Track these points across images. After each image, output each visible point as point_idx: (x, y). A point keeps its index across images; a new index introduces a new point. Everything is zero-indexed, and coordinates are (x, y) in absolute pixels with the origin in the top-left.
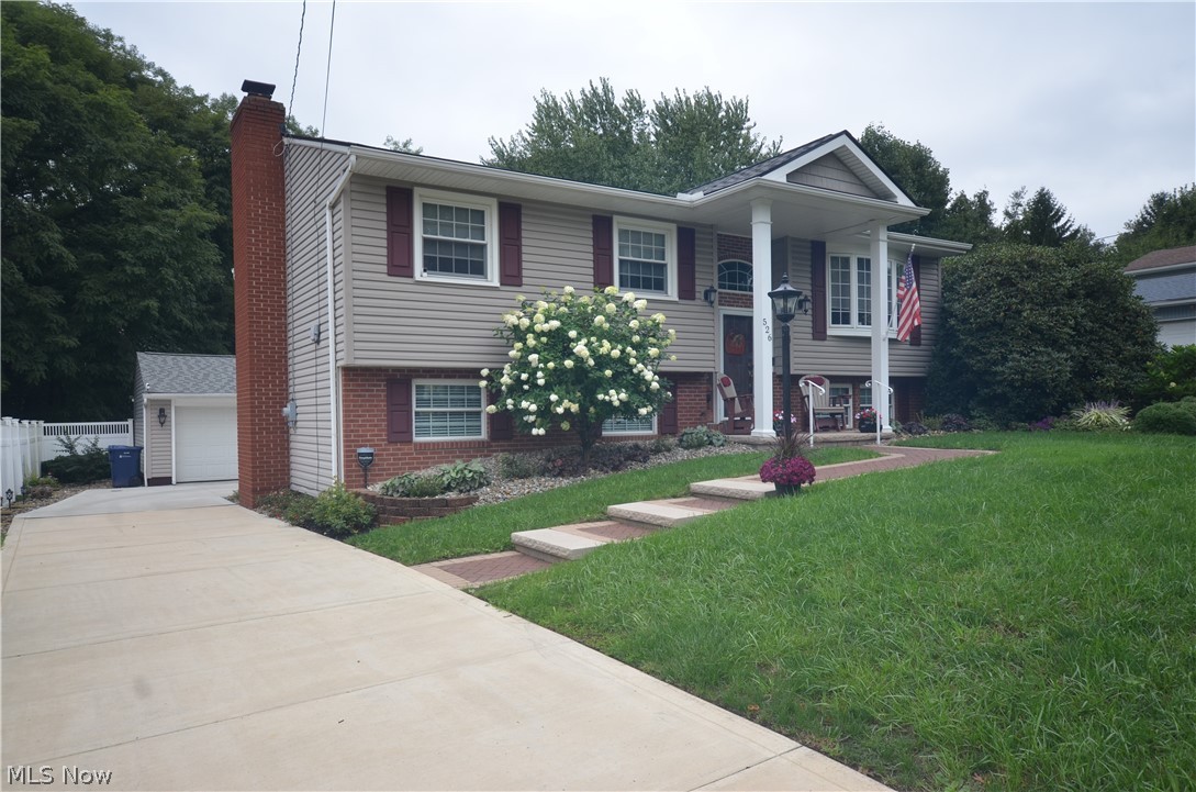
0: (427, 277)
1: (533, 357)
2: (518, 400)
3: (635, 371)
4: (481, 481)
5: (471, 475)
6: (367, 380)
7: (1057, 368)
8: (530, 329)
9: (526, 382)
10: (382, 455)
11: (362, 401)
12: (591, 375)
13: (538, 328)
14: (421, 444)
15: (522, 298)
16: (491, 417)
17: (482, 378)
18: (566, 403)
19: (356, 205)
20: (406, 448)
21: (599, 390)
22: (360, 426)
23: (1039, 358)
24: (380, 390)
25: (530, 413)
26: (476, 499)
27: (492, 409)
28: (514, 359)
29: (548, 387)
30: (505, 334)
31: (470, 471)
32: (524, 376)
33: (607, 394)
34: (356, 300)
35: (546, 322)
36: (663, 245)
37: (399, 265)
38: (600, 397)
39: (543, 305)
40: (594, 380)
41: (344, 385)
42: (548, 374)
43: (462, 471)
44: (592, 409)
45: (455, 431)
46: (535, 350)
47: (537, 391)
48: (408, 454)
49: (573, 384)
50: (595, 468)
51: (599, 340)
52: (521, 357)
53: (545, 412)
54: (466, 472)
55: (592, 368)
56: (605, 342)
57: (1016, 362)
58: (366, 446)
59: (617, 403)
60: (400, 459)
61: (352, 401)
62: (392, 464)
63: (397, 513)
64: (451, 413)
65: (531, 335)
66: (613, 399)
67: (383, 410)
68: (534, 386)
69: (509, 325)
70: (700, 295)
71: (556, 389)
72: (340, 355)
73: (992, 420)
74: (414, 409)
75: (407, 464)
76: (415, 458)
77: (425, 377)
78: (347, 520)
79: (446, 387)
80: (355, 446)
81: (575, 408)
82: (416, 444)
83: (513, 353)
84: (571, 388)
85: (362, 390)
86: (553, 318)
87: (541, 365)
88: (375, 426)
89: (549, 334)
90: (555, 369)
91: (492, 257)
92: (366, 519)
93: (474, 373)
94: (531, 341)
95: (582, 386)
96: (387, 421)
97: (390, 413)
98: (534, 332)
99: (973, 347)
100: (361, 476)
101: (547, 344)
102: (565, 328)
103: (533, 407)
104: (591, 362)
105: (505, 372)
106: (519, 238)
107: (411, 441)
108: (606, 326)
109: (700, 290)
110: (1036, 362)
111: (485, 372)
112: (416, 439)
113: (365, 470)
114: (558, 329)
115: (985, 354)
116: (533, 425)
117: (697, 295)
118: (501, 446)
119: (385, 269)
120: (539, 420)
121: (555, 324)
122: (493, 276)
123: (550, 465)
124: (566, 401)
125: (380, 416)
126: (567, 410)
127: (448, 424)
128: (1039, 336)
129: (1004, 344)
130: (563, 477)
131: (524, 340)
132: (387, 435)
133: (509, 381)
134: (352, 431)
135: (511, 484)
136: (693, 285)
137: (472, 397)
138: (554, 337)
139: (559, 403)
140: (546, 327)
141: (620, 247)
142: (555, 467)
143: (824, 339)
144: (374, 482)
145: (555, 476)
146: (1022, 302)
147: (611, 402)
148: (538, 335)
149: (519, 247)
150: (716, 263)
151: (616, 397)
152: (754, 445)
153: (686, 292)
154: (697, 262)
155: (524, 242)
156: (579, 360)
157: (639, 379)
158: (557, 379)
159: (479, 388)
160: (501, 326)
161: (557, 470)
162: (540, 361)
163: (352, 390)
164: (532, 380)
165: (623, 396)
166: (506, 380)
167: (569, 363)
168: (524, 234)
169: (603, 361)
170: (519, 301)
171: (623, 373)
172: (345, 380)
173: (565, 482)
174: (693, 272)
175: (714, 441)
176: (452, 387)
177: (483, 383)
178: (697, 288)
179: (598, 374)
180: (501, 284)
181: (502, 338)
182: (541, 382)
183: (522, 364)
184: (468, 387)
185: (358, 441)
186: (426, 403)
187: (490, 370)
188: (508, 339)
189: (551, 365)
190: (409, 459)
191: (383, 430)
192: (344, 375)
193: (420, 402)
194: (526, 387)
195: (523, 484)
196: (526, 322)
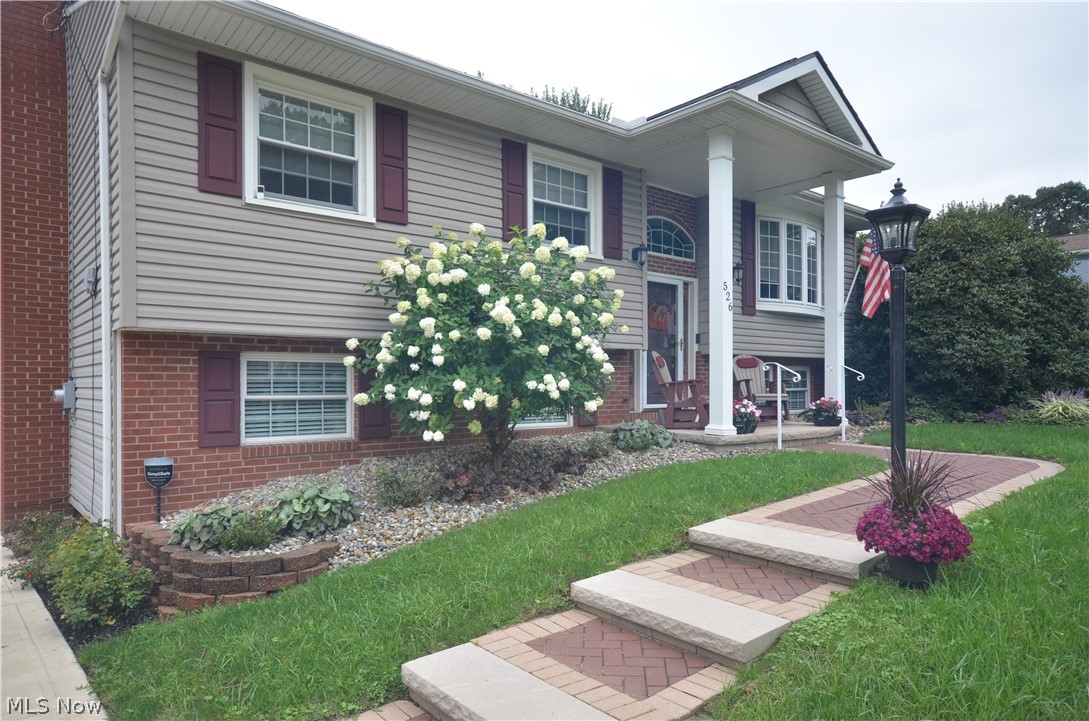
0: (262, 199)
1: (428, 323)
2: (404, 386)
3: (579, 346)
4: (344, 514)
5: (327, 506)
6: (165, 353)
7: (1013, 352)
8: (422, 281)
9: (415, 360)
10: (190, 467)
11: (155, 385)
12: (516, 352)
13: (433, 279)
14: (253, 449)
15: (405, 241)
16: (361, 410)
17: (348, 352)
18: (479, 394)
19: (141, 72)
20: (229, 455)
21: (529, 374)
22: (152, 423)
23: (992, 341)
24: (188, 370)
25: (421, 408)
26: (335, 551)
27: (362, 398)
28: (397, 326)
29: (450, 368)
30: (383, 290)
31: (326, 501)
32: (413, 351)
33: (540, 380)
34: (141, 225)
35: (446, 270)
36: (586, 190)
37: (220, 177)
38: (531, 385)
39: (439, 248)
40: (520, 359)
41: (124, 360)
42: (451, 348)
43: (312, 500)
44: (516, 403)
45: (306, 427)
46: (429, 313)
47: (432, 374)
48: (232, 464)
49: (488, 365)
50: (515, 487)
51: (528, 298)
52: (408, 323)
53: (445, 405)
54: (319, 502)
55: (519, 341)
56: (537, 302)
57: (968, 344)
58: (160, 455)
59: (555, 395)
60: (219, 472)
61: (138, 385)
62: (206, 481)
63: (191, 587)
64: (302, 402)
65: (424, 290)
66: (549, 388)
67: (192, 399)
68: (428, 365)
69: (390, 275)
70: (627, 254)
71: (463, 371)
72: (117, 313)
73: (934, 410)
74: (244, 396)
75: (231, 479)
76: (244, 470)
77: (261, 350)
78: (93, 604)
79: (295, 364)
80: (141, 455)
81: (492, 401)
82: (245, 449)
83: (394, 317)
84: (485, 369)
85: (156, 369)
86: (457, 266)
87: (439, 335)
88: (179, 423)
89: (451, 288)
90: (460, 341)
91: (365, 180)
92: (131, 599)
93: (338, 346)
94: (423, 298)
95: (502, 367)
96: (199, 415)
97: (204, 404)
98: (428, 286)
99: (912, 326)
100: (151, 502)
101: (447, 303)
102: (474, 281)
103: (427, 399)
104: (517, 332)
105: (382, 344)
106: (404, 157)
107: (237, 445)
108: (536, 279)
109: (627, 248)
110: (988, 345)
111: (352, 344)
112: (247, 441)
113: (158, 492)
114: (464, 282)
115: (926, 334)
116: (425, 425)
117: (625, 254)
118: (374, 448)
119: (194, 180)
120: (434, 417)
121: (459, 274)
122: (366, 206)
123: (450, 484)
124: (479, 390)
125: (188, 407)
126: (480, 404)
127: (297, 418)
128: (987, 316)
129: (949, 325)
130: (470, 502)
131: (413, 299)
132: (198, 437)
133: (389, 358)
134: (136, 432)
135: (391, 518)
136: (620, 241)
137: (334, 378)
138: (456, 294)
139: (467, 393)
140: (446, 278)
141: (535, 185)
142: (457, 487)
143: (753, 314)
144: (175, 509)
145: (458, 502)
146: (968, 279)
147: (547, 392)
148: (434, 290)
149: (404, 170)
150: (646, 218)
151: (553, 385)
152: (710, 445)
153: (612, 251)
154: (624, 214)
155: (411, 163)
156: (499, 328)
157: (585, 357)
158: (463, 356)
159: (342, 368)
160: (377, 279)
161: (461, 493)
162: (437, 329)
163: (137, 369)
164: (424, 359)
165: (565, 384)
166: (384, 356)
167: (484, 333)
168: (411, 153)
169: (534, 331)
170: (401, 245)
171: (563, 349)
172: (125, 352)
173: (474, 513)
174: (620, 225)
175: (661, 440)
176: (302, 364)
177: (349, 360)
178: (625, 246)
179: (527, 349)
180: (378, 220)
181: (377, 296)
182: (438, 361)
183: (410, 333)
184: (328, 365)
185: (148, 447)
186: (264, 387)
187: (360, 341)
188: (387, 299)
189: (455, 334)
190: (234, 471)
191: (191, 430)
192: (125, 344)
193: (253, 387)
194: (415, 367)
195: (411, 517)
196: (414, 271)
